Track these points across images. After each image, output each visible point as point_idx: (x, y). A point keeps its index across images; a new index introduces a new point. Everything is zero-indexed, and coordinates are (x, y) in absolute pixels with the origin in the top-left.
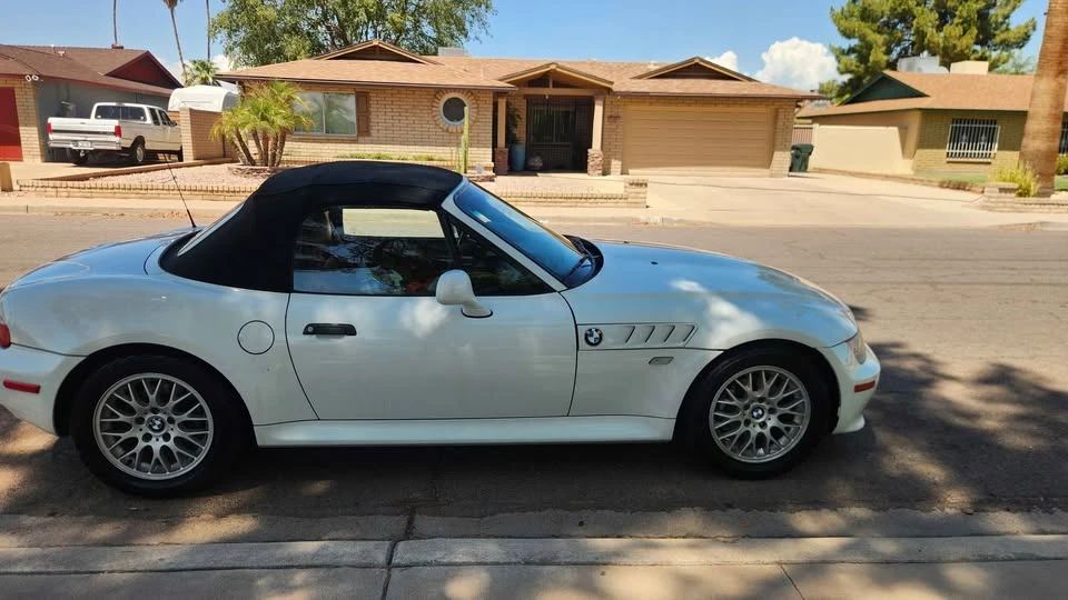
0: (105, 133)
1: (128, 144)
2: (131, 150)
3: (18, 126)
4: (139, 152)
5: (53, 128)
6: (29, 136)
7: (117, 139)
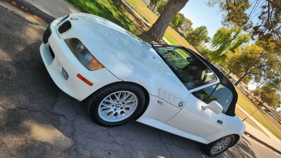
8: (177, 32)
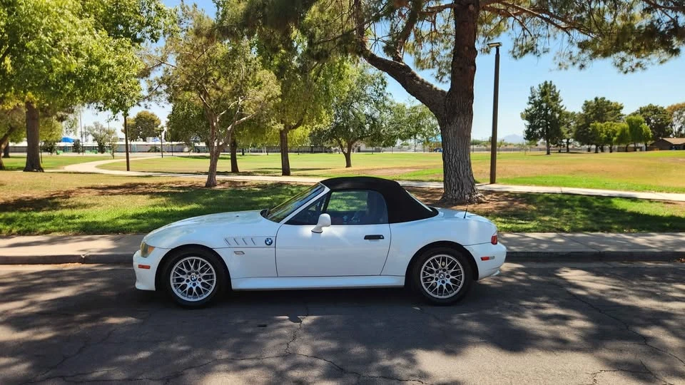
8: (671, 149)
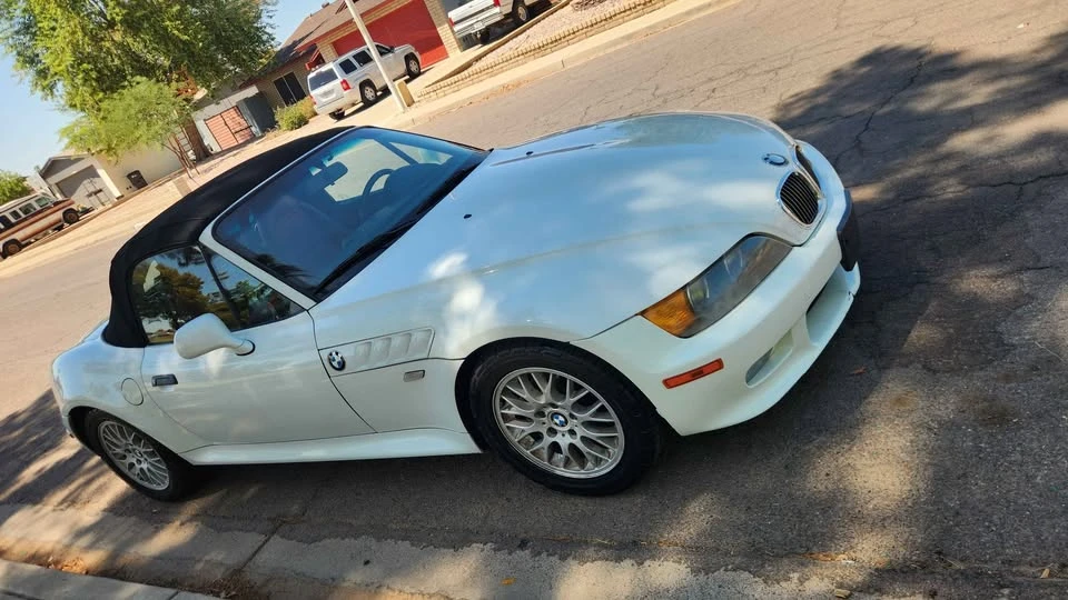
0: (488, 8)
1: (508, 9)
2: (513, 15)
3: (435, 28)
4: (521, 11)
5: (454, 21)
6: (444, 32)
7: (497, 10)
